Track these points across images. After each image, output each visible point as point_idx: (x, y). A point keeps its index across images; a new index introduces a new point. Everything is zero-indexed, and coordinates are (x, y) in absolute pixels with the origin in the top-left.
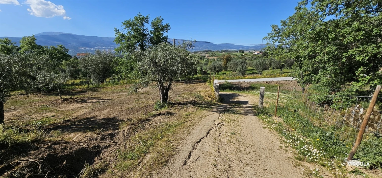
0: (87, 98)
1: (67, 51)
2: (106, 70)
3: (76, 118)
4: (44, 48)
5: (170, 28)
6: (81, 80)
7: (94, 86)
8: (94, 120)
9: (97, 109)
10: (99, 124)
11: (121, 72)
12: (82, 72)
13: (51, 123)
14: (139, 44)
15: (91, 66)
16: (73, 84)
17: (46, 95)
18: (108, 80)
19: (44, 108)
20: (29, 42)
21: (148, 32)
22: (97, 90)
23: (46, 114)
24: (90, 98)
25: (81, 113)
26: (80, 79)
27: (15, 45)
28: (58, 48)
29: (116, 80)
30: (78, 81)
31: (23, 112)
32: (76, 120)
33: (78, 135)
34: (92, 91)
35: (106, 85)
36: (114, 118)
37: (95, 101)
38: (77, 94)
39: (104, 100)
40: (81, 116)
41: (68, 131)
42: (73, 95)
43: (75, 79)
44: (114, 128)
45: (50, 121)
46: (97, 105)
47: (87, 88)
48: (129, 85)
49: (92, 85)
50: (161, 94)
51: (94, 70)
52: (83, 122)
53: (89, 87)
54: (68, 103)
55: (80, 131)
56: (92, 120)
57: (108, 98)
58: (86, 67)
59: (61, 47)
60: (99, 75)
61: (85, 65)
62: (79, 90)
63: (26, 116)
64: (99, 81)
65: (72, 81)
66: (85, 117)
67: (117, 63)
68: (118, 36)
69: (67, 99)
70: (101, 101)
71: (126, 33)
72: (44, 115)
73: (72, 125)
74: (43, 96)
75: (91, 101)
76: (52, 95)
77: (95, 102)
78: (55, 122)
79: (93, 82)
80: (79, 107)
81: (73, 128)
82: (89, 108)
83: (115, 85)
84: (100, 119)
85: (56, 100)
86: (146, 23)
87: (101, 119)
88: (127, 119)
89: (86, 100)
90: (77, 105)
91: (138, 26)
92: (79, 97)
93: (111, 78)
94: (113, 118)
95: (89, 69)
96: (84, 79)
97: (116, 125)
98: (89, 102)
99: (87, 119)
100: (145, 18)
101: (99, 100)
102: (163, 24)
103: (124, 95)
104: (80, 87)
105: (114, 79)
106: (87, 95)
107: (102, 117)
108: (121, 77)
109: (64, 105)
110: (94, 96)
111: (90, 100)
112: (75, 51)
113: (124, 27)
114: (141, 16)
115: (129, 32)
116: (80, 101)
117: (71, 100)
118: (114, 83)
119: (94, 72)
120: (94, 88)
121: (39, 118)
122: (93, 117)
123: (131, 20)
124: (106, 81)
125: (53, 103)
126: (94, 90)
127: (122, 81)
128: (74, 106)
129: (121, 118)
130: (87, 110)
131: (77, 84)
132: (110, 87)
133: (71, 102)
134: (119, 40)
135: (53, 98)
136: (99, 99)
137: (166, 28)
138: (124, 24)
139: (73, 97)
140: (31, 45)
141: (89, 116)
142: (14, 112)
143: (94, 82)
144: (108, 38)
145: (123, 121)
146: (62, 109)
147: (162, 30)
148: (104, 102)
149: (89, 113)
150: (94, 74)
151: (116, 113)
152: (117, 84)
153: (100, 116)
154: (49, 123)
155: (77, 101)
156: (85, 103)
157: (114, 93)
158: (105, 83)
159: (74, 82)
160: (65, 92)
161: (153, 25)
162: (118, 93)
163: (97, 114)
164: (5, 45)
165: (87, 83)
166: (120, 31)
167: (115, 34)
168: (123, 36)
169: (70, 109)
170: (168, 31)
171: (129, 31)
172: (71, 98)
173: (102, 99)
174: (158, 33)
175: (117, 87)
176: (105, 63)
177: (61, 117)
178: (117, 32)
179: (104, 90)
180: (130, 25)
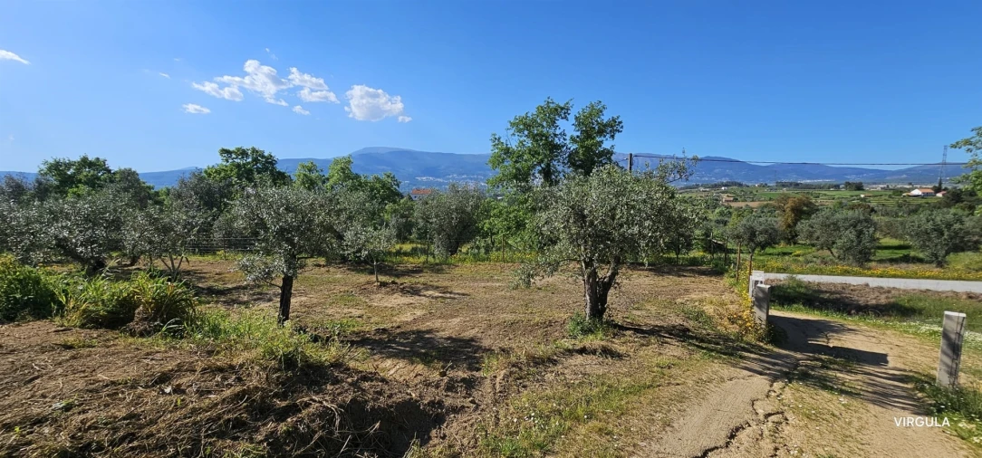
0: (422, 287)
1: (398, 185)
2: (465, 227)
3: (399, 327)
4: (363, 178)
5: (622, 127)
6: (414, 245)
7: (437, 261)
8: (431, 338)
9: (438, 314)
10: (439, 350)
11: (494, 234)
12: (419, 229)
13: (355, 329)
14: (540, 168)
15: (437, 216)
16: (399, 253)
17: (353, 271)
18: (464, 250)
19: (347, 298)
20: (342, 168)
21: (565, 139)
22: (443, 270)
23: (350, 310)
24: (427, 287)
25: (407, 317)
26: (412, 242)
27: (322, 174)
28: (383, 177)
29: (483, 250)
30: (407, 247)
31: (315, 301)
32: (398, 331)
33: (398, 367)
34: (433, 271)
35: (460, 260)
36: (472, 340)
37: (437, 294)
38: (404, 275)
39: (455, 294)
40: (407, 323)
41: (381, 353)
42: (398, 276)
43: (403, 243)
44: (470, 364)
45: (354, 326)
46: (439, 304)
47: (424, 263)
48: (509, 264)
49: (434, 257)
50: (588, 297)
51: (441, 226)
52: (409, 339)
53: (427, 262)
54: (387, 293)
55: (404, 358)
56: (427, 336)
57: (463, 291)
58: (426, 219)
59: (388, 176)
60: (449, 237)
61: (424, 214)
62: (410, 266)
63: (318, 309)
64: (447, 250)
65: (398, 247)
66: (415, 328)
67: (487, 213)
68: (496, 151)
69: (387, 284)
70: (448, 295)
71: (514, 144)
72: (346, 311)
73: (389, 341)
74: (348, 272)
75: (430, 292)
76: (362, 271)
77: (437, 298)
78: (363, 329)
79: (436, 252)
80: (404, 304)
81: (390, 347)
82: (423, 308)
83: (478, 263)
84: (442, 338)
85: (368, 283)
86: (562, 118)
87: (445, 339)
88: (500, 348)
89: (420, 291)
90: (403, 298)
91: (543, 127)
92: (407, 281)
93: (471, 244)
94: (469, 340)
95: (431, 223)
96: (418, 243)
97: (475, 358)
98: (425, 296)
99: (419, 332)
100: (562, 109)
101: (444, 293)
102: (605, 118)
103: (496, 288)
104: (411, 260)
105: (478, 248)
106: (422, 280)
107: (446, 334)
108: (493, 243)
109: (380, 296)
110: (436, 284)
111: (427, 290)
112: (409, 184)
113: (512, 131)
114: (551, 105)
115: (521, 142)
116: (409, 292)
117: (394, 286)
118: (477, 258)
119: (440, 230)
120: (437, 264)
121: (337, 316)
122: (429, 332)
123: (529, 115)
124: (460, 251)
125: (364, 290)
126: (436, 269)
127: (494, 254)
128: (398, 300)
129: (486, 343)
130: (419, 313)
131: (406, 254)
132: (468, 265)
133: (393, 292)
134: (497, 161)
135: (363, 278)
136: (445, 290)
137: (612, 127)
138: (513, 125)
139: (397, 280)
140: (344, 173)
141: (423, 327)
142: (303, 299)
143: (438, 250)
144: (474, 155)
145: (489, 350)
146: (376, 304)
147: (601, 132)
148: (454, 298)
149: (423, 319)
150: (439, 234)
151: (477, 330)
152: (483, 260)
153: (444, 330)
154: (352, 329)
155: (405, 291)
156: (417, 297)
157: (474, 280)
158: (458, 256)
159: (401, 249)
160: (384, 267)
161: (580, 122)
162: (482, 280)
163: (437, 324)
164: (307, 173)
165: (425, 252)
166: (502, 140)
167: (492, 148)
168: (507, 151)
169: (390, 306)
170: (617, 135)
171: (521, 139)
172: (393, 283)
173: (451, 293)
174: (589, 142)
175: (483, 267)
176: (464, 212)
177: (372, 321)
178: (497, 142)
179: (457, 271)
180: (525, 125)
